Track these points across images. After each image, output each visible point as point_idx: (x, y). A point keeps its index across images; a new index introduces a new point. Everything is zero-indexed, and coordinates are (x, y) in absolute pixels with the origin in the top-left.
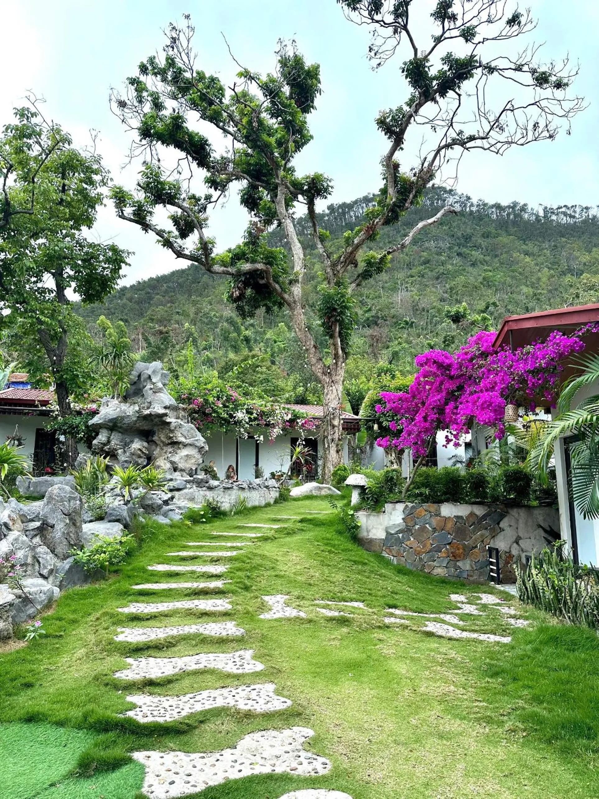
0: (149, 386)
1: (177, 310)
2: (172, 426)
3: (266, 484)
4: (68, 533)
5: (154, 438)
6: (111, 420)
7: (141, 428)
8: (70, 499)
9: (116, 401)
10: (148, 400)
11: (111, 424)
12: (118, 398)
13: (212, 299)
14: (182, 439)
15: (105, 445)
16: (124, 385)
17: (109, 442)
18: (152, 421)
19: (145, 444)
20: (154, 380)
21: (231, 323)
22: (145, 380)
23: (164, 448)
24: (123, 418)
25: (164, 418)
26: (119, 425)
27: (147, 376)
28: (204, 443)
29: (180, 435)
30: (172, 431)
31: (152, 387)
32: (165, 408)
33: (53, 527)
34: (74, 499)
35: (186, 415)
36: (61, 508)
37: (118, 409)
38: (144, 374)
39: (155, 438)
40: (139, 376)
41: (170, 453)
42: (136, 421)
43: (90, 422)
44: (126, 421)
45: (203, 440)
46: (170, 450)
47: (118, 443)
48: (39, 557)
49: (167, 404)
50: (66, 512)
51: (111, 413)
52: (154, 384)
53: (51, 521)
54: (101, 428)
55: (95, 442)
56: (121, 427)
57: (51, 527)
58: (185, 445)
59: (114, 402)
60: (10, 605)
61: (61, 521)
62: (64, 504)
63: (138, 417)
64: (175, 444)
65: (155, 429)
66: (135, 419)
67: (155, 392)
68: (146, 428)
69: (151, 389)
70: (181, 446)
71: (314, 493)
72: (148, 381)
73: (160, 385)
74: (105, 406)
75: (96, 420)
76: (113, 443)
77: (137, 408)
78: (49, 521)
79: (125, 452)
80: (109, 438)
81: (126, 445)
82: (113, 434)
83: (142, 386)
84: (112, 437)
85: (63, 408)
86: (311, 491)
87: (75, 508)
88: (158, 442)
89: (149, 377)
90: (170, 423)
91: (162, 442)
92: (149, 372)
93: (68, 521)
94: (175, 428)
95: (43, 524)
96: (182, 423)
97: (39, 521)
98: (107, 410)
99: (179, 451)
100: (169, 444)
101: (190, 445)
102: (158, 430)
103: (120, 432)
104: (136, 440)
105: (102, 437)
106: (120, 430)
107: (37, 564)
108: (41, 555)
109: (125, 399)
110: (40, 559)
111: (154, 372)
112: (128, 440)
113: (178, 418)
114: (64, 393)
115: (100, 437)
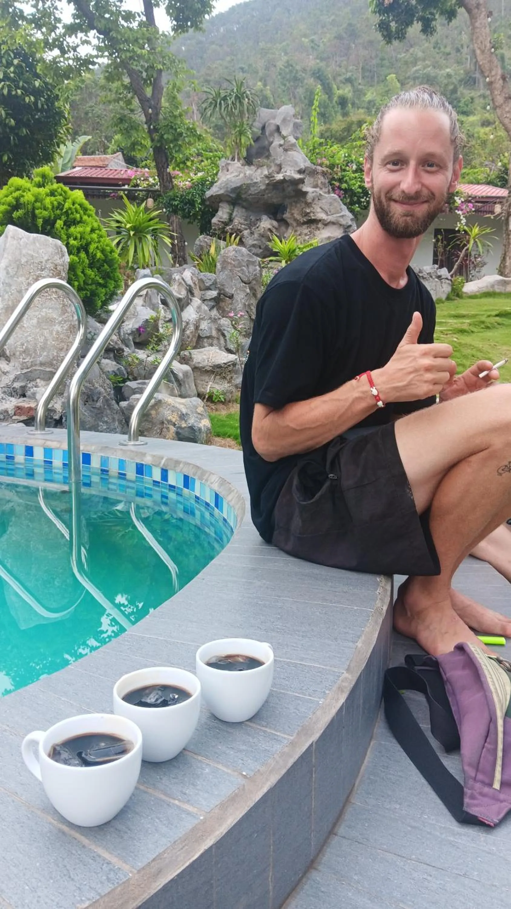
0: (277, 141)
1: (240, 66)
2: (309, 198)
3: (439, 274)
4: (249, 305)
5: (284, 216)
6: (234, 190)
7: (270, 202)
8: (249, 263)
9: (237, 164)
10: (278, 162)
11: (233, 195)
12: (239, 160)
13: (288, 45)
14: (322, 216)
15: (226, 224)
16: (247, 140)
17: (231, 220)
18: (284, 190)
19: (275, 223)
20: (284, 133)
21: (319, 78)
22: (271, 134)
23: (298, 228)
24: (248, 186)
25: (300, 186)
26: (243, 196)
27: (273, 128)
28: (352, 220)
29: (319, 210)
30: (308, 205)
31: (282, 142)
32: (300, 172)
33: (231, 297)
34: (253, 263)
35: (327, 181)
36: (240, 274)
37: (242, 175)
38: (269, 124)
39: (287, 215)
40: (263, 128)
41: (306, 235)
42: (265, 190)
43: (208, 194)
44: (253, 190)
45: (351, 216)
46: (306, 231)
47: (242, 221)
48: (224, 330)
49: (302, 166)
50: (246, 279)
51: (233, 179)
52: (284, 138)
53: (229, 290)
54: (221, 201)
55: (214, 220)
56: (246, 200)
57: (229, 297)
58: (326, 224)
59: (237, 165)
60: (233, 364)
61: (240, 290)
62: (242, 270)
63: (268, 185)
64: (312, 222)
65: (287, 202)
66: (263, 187)
67: (286, 150)
68: (275, 201)
69: (281, 145)
70: (320, 225)
71: (497, 289)
72: (276, 135)
73: (292, 139)
74: (225, 171)
75: (214, 191)
76: (236, 221)
77: (266, 172)
78: (227, 290)
79: (252, 233)
80: (231, 215)
81: (251, 225)
82: (236, 209)
83: (266, 143)
84: (234, 214)
85: (163, 179)
86: (493, 286)
87: (255, 275)
88: (289, 221)
89: (278, 129)
90: (306, 193)
91: (296, 220)
92: (278, 121)
93: (248, 290)
94: (313, 200)
95: (219, 294)
96: (321, 193)
97: (215, 290)
98: (228, 177)
99: (317, 232)
100: (304, 223)
101: (333, 223)
102: (291, 204)
103: (243, 207)
104: (264, 217)
105: (223, 214)
106: (244, 204)
107: (222, 338)
108: (226, 329)
109: (248, 161)
110: (225, 332)
111: (284, 120)
112: (253, 218)
113: (316, 186)
114: (164, 160)
115: (220, 213)
